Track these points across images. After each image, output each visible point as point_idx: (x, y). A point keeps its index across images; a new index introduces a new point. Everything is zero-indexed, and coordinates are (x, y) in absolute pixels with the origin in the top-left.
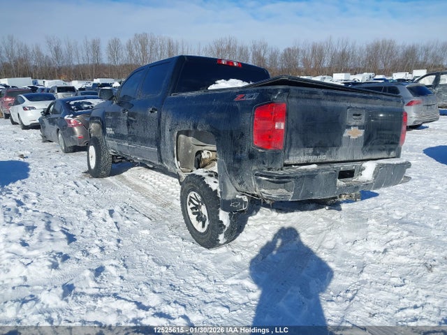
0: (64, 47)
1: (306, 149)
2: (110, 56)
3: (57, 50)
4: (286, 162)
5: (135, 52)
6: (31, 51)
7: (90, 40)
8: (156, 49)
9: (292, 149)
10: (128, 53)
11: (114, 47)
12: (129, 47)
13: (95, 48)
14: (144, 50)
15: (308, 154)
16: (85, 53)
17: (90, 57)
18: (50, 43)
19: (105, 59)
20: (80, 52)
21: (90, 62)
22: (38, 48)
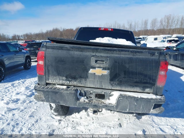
0: (133, 24)
1: (61, 77)
2: (152, 26)
3: (131, 25)
4: (47, 82)
5: (164, 23)
6: (121, 26)
7: (144, 20)
8: (175, 21)
9: (50, 76)
10: (160, 24)
11: (154, 22)
12: (161, 22)
13: (146, 23)
14: (168, 22)
15: (63, 80)
16: (141, 26)
17: (143, 27)
18: (128, 23)
19: (149, 28)
20: (139, 25)
21: (143, 29)
22: (124, 25)
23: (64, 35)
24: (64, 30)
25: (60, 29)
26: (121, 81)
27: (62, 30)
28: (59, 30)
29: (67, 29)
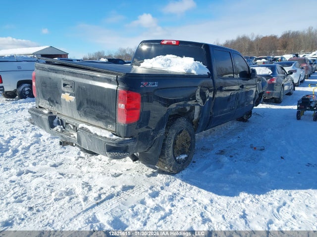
1: (46, 101)
4: (39, 105)
9: (40, 98)
15: (48, 104)
23: (256, 47)
24: (257, 39)
25: (250, 37)
26: (85, 111)
27: (254, 39)
28: (249, 40)
29: (264, 38)
